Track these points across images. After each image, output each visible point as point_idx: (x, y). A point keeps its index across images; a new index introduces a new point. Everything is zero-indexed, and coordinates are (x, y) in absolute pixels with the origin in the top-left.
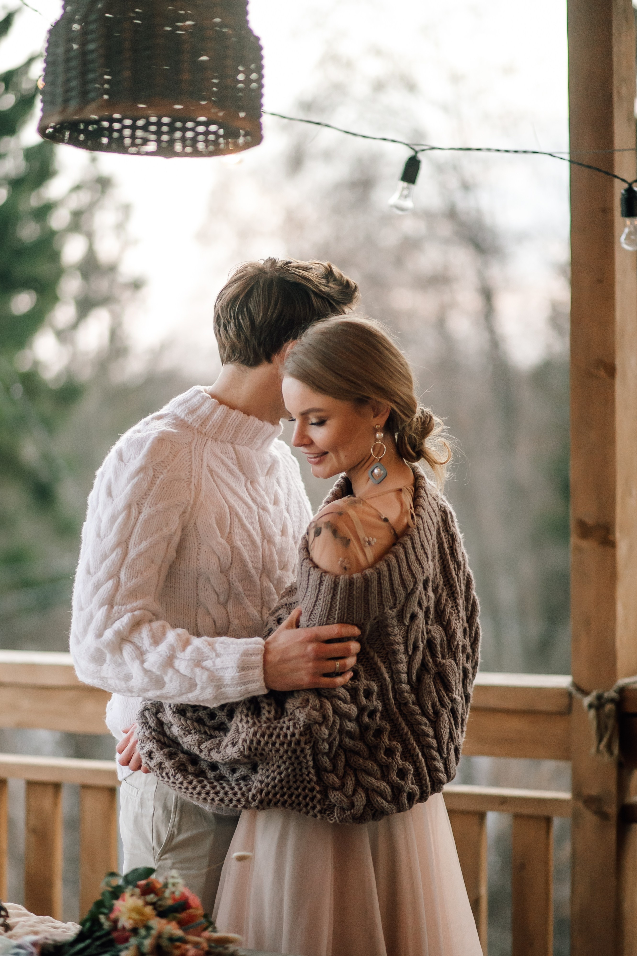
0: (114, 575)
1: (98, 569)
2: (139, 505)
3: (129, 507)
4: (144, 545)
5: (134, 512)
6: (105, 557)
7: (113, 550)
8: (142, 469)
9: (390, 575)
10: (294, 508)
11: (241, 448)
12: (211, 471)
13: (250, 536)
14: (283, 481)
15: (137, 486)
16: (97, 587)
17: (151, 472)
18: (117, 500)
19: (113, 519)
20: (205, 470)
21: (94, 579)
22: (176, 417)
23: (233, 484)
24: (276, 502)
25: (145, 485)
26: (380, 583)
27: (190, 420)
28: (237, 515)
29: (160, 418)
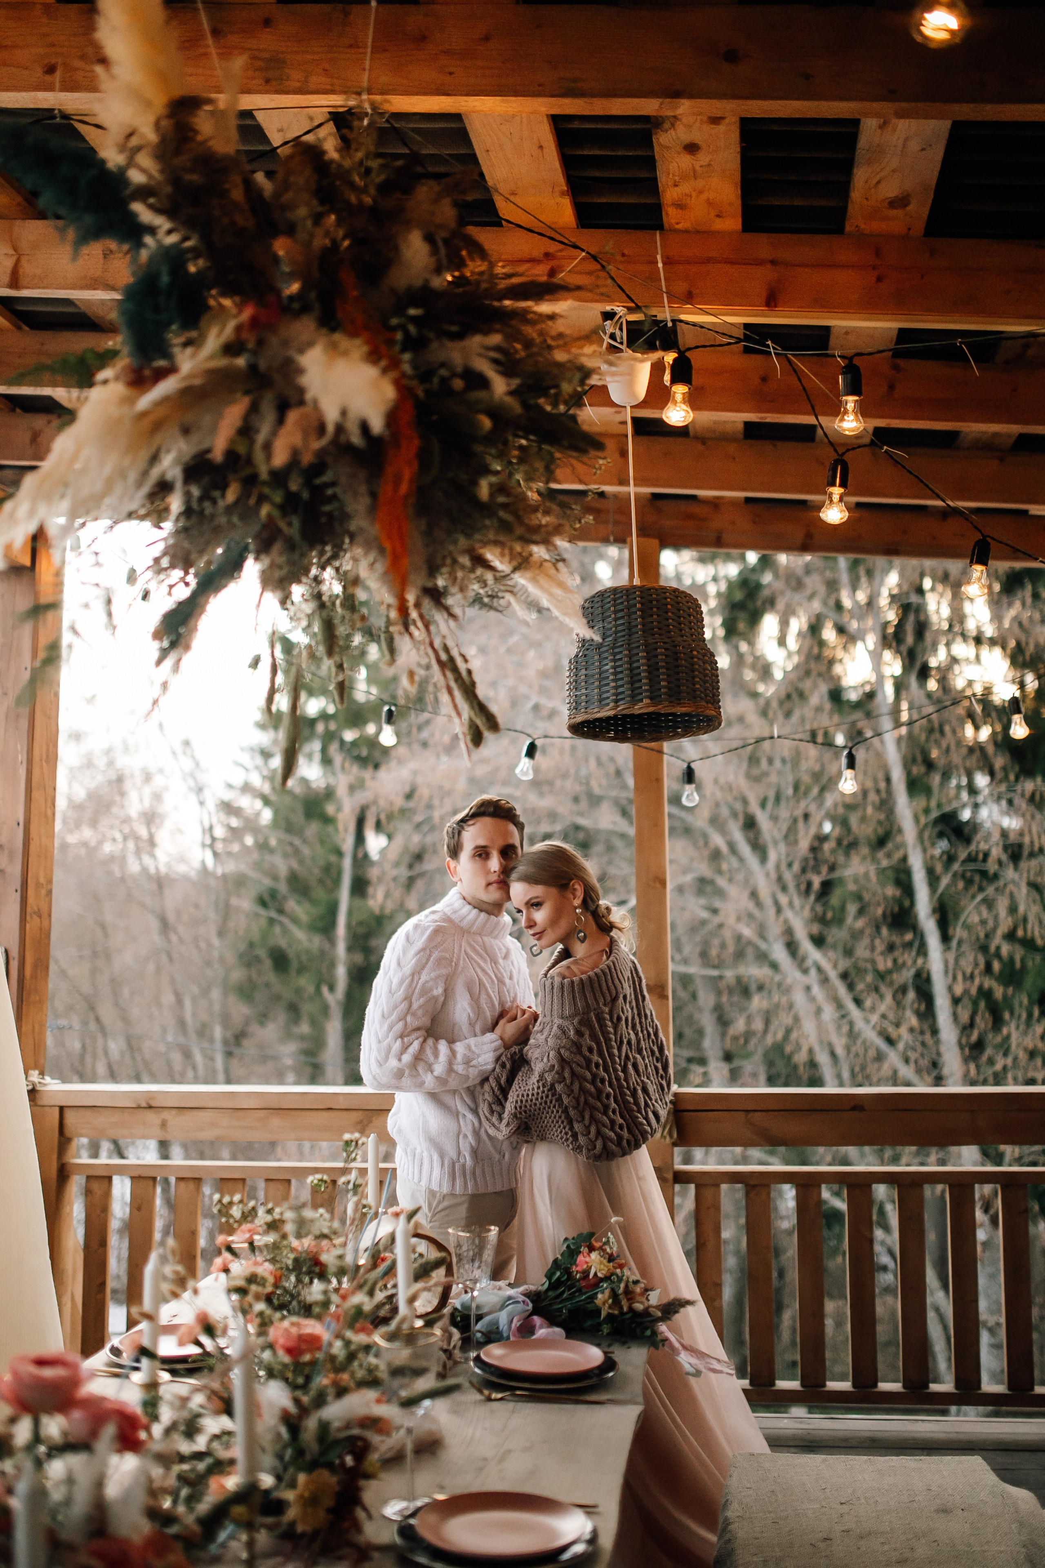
0: (403, 1018)
1: (391, 1015)
2: (419, 973)
3: (413, 975)
4: (422, 1000)
5: (416, 978)
6: (396, 1007)
7: (401, 1003)
8: (423, 949)
9: (594, 995)
10: (522, 982)
11: (486, 939)
12: (467, 954)
13: (492, 1001)
14: (515, 963)
15: (419, 960)
16: (391, 1028)
17: (428, 952)
18: (405, 969)
19: (402, 982)
20: (463, 954)
21: (389, 1021)
22: (445, 914)
23: (482, 964)
24: (511, 978)
25: (424, 961)
26: (599, 982)
27: (453, 917)
28: (484, 985)
29: (434, 912)
